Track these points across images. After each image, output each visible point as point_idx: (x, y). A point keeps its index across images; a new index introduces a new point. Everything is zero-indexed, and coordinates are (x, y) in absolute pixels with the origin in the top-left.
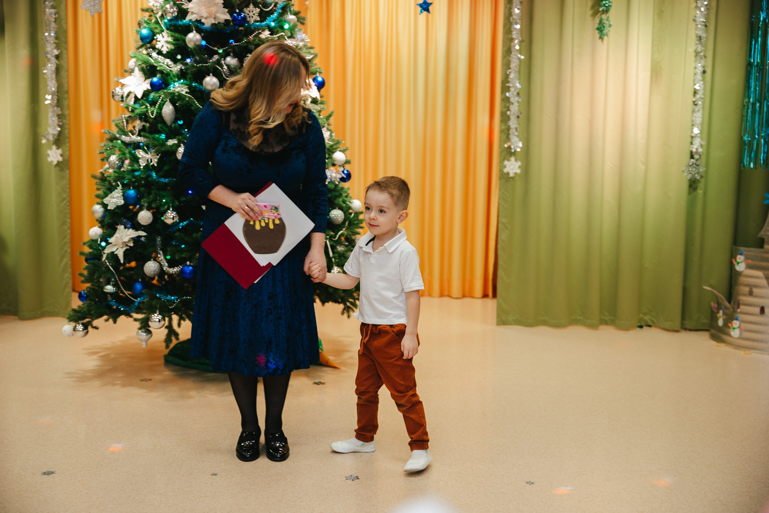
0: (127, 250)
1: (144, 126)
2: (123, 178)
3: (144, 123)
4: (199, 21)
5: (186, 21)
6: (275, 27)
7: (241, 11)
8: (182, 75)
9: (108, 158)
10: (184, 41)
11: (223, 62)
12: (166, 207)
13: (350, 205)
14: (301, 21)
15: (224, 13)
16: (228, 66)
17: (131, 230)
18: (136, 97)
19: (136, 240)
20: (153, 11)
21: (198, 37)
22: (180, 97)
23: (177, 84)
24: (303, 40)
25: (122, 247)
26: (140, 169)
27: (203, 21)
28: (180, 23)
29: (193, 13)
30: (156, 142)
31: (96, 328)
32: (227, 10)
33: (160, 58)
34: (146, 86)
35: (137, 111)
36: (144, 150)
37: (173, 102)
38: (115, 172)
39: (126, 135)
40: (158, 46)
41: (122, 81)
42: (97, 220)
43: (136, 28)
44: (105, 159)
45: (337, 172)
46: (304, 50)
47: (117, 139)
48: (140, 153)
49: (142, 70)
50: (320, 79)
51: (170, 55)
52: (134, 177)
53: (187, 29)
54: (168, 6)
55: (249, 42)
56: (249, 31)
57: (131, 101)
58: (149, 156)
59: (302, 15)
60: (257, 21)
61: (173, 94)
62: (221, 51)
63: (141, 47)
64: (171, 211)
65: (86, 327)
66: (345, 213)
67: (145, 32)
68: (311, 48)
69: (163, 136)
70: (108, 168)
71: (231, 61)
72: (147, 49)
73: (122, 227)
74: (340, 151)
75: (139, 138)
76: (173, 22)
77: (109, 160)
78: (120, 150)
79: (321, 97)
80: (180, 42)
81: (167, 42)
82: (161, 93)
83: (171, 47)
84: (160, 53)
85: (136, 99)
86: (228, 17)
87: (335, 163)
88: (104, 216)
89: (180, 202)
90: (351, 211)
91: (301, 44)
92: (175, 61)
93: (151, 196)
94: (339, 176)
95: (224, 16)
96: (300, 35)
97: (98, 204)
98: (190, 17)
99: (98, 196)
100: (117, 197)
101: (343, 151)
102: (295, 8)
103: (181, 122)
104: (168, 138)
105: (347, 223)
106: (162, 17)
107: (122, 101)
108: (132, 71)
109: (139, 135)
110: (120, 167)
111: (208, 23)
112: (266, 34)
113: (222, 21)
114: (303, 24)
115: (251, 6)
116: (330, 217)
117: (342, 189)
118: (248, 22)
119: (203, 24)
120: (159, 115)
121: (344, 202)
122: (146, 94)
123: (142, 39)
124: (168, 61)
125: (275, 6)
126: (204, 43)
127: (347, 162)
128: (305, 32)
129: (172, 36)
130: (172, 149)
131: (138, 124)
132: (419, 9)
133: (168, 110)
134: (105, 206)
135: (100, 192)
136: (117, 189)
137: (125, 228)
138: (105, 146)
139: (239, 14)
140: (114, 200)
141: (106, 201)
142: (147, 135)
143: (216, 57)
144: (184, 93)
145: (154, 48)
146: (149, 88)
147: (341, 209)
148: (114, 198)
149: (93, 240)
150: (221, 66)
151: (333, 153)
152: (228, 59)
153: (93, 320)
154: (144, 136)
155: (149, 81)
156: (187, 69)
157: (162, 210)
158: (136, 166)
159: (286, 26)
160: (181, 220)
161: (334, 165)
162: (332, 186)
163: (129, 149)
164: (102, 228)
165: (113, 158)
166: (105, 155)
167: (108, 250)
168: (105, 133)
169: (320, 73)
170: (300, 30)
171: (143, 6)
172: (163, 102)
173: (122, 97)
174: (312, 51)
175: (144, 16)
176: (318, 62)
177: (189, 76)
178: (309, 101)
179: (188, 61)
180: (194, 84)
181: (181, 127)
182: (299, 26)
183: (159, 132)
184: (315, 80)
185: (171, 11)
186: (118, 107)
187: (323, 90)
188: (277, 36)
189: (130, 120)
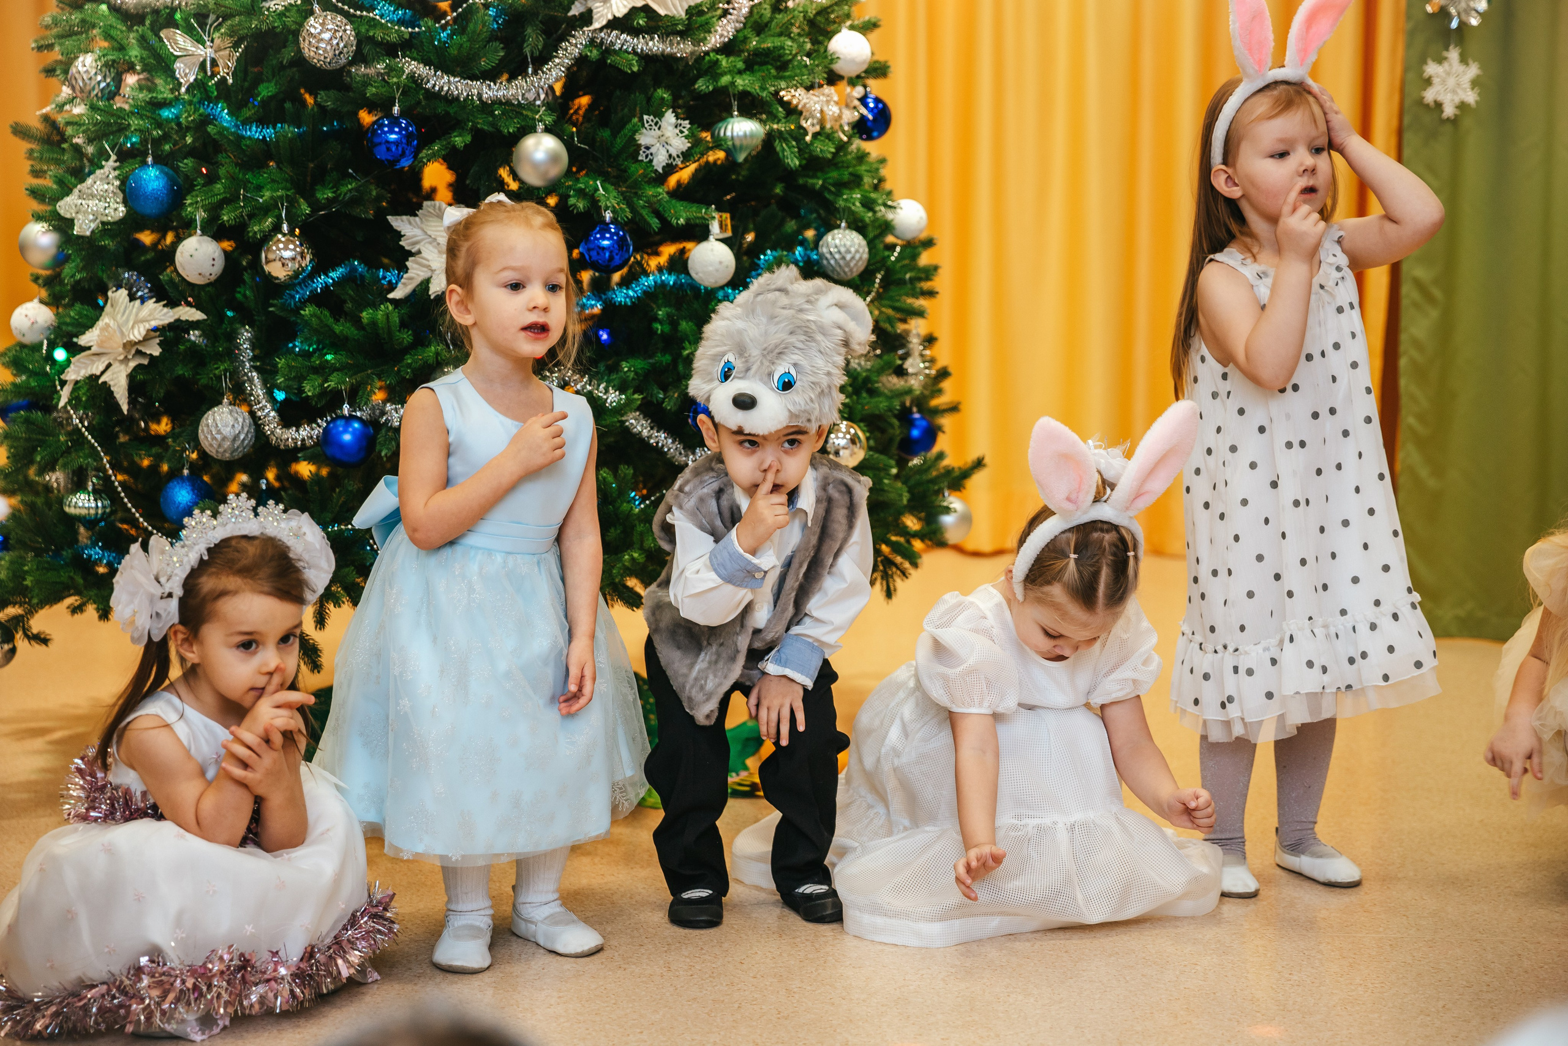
0: (139, 367)
2: (122, 129)
9: (66, 65)
12: (269, 222)
13: (890, 216)
17: (151, 304)
19: (172, 334)
25: (126, 360)
26: (177, 99)
31: (42, 640)
36: (189, 31)
42: (36, 279)
45: (845, 102)
48: (178, 42)
52: (159, 125)
58: (205, 52)
64: (284, 235)
65: (8, 634)
66: (871, 244)
70: (71, 101)
73: (123, 293)
74: (852, 28)
77: (73, 70)
78: (107, 36)
87: (838, 67)
88: (59, 260)
89: (315, 206)
90: (890, 239)
93: (218, 187)
94: (850, 116)
97: (39, 218)
99: (36, 194)
100: (102, 198)
101: (867, 28)
105: (878, 278)
110: (111, 94)
116: (821, 256)
117: (862, 157)
121: (868, 204)
127: (876, 69)
130: (284, 24)
134: (62, 225)
136: (102, 167)
137: (132, 297)
138: (56, 22)
140: (94, 205)
141: (67, 206)
147: (858, 226)
148: (93, 196)
149: (23, 346)
151: (829, 35)
153: (31, 612)
157: (255, 233)
158: (164, 90)
160: (321, 266)
161: (833, 78)
162: (825, 149)
163: (144, 29)
164: (53, 301)
165: (86, 64)
166: (56, 54)
167: (76, 372)
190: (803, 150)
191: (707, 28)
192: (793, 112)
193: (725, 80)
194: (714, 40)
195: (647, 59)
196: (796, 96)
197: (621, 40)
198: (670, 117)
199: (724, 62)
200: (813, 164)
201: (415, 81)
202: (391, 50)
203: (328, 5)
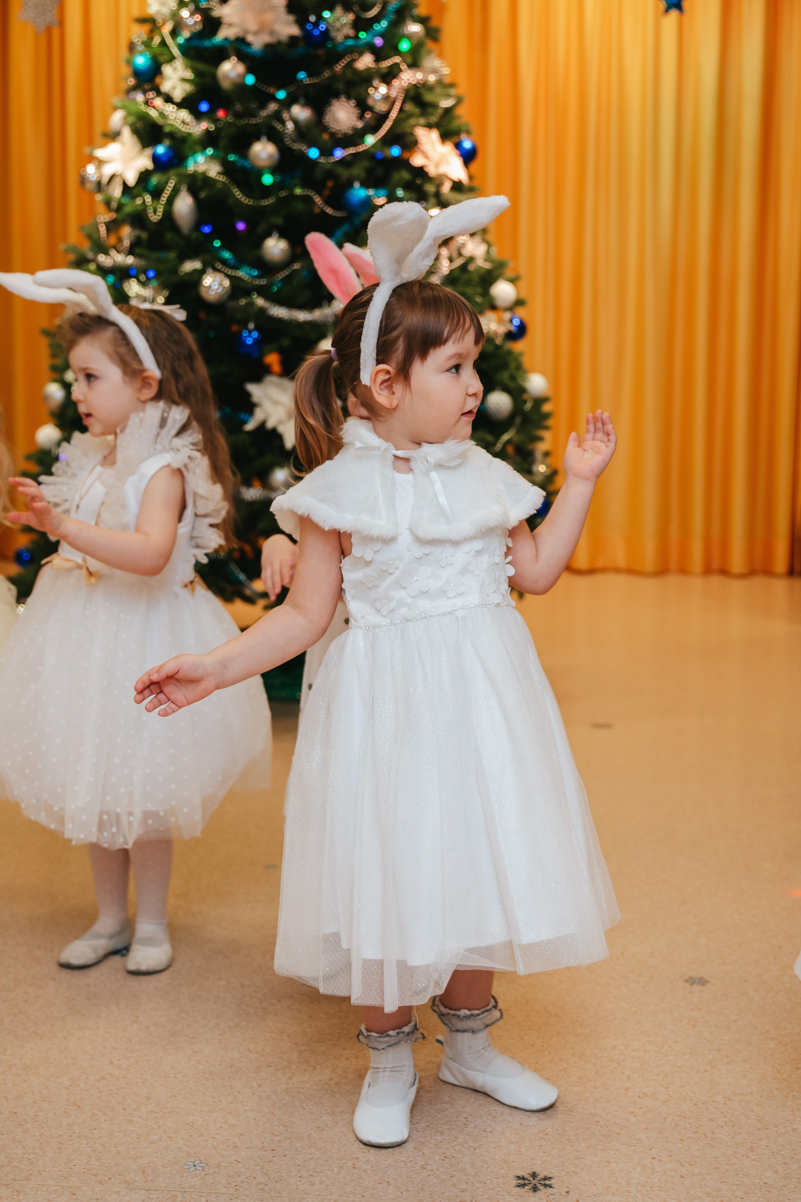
1: (139, 239)
3: (137, 232)
4: (241, 41)
5: (219, 37)
6: (382, 48)
7: (320, 18)
10: (214, 77)
11: (285, 116)
13: (525, 385)
16: (296, 122)
18: (125, 185)
20: (155, 21)
21: (240, 68)
22: (207, 181)
23: (200, 158)
24: (434, 71)
27: (250, 38)
28: (207, 43)
29: (230, 25)
30: (163, 267)
33: (170, 109)
34: (144, 162)
35: (127, 209)
36: (140, 282)
37: (193, 191)
39: (106, 253)
40: (166, 87)
41: (100, 153)
42: (54, 414)
43: (124, 53)
45: (500, 321)
46: (438, 90)
48: (131, 285)
49: (135, 131)
50: (467, 144)
51: (188, 103)
54: (185, 13)
55: (334, 77)
56: (335, 56)
57: (117, 192)
60: (347, 37)
61: (191, 174)
62: (281, 95)
63: (134, 88)
66: (515, 401)
67: (141, 61)
68: (452, 85)
69: (173, 255)
71: (301, 112)
72: (145, 92)
74: (507, 279)
75: (131, 260)
76: (194, 44)
79: (471, 177)
80: (207, 79)
81: (184, 80)
82: (172, 173)
83: (188, 88)
84: (168, 99)
85: (126, 189)
86: (295, 31)
87: (499, 303)
88: (65, 406)
90: (525, 397)
91: (432, 78)
92: (198, 115)
94: (504, 330)
95: (288, 29)
96: (432, 62)
97: (55, 382)
98: (224, 34)
101: (513, 281)
102: (422, 10)
103: (207, 229)
104: (183, 257)
105: (518, 420)
106: (174, 33)
107: (99, 190)
108: (114, 136)
109: (131, 253)
111: (257, 43)
112: (366, 61)
113: (285, 39)
115: (339, 10)
117: (510, 353)
118: (333, 40)
119: (249, 44)
120: (168, 214)
121: (513, 378)
122: (144, 177)
123: (137, 74)
124: (184, 114)
126: (250, 80)
127: (519, 303)
128: (440, 55)
129: (191, 67)
130: (191, 279)
131: (127, 233)
132: (663, 5)
133: (184, 205)
135: (58, 361)
139: (316, 25)
143: (273, 107)
144: (213, 174)
145: (159, 93)
146: (150, 165)
147: (506, 389)
149: (43, 452)
150: (283, 122)
151: (492, 284)
152: (296, 109)
154: (141, 256)
155: (149, 151)
156: (218, 129)
159: (405, 46)
161: (493, 307)
168: (67, 251)
169: (468, 132)
170: (430, 52)
171: (136, 12)
172: (175, 192)
173: (99, 184)
174: (452, 91)
175: (139, 33)
176: (464, 114)
177: (223, 142)
178: (446, 188)
179: (220, 114)
180: (232, 158)
181: (210, 238)
182: (429, 44)
183: (165, 247)
184: (458, 146)
185: (191, 22)
186: (92, 203)
187: (475, 166)
188: (386, 64)
189: (112, 226)
201: (262, 311)
202: (248, 293)
203: (215, 269)
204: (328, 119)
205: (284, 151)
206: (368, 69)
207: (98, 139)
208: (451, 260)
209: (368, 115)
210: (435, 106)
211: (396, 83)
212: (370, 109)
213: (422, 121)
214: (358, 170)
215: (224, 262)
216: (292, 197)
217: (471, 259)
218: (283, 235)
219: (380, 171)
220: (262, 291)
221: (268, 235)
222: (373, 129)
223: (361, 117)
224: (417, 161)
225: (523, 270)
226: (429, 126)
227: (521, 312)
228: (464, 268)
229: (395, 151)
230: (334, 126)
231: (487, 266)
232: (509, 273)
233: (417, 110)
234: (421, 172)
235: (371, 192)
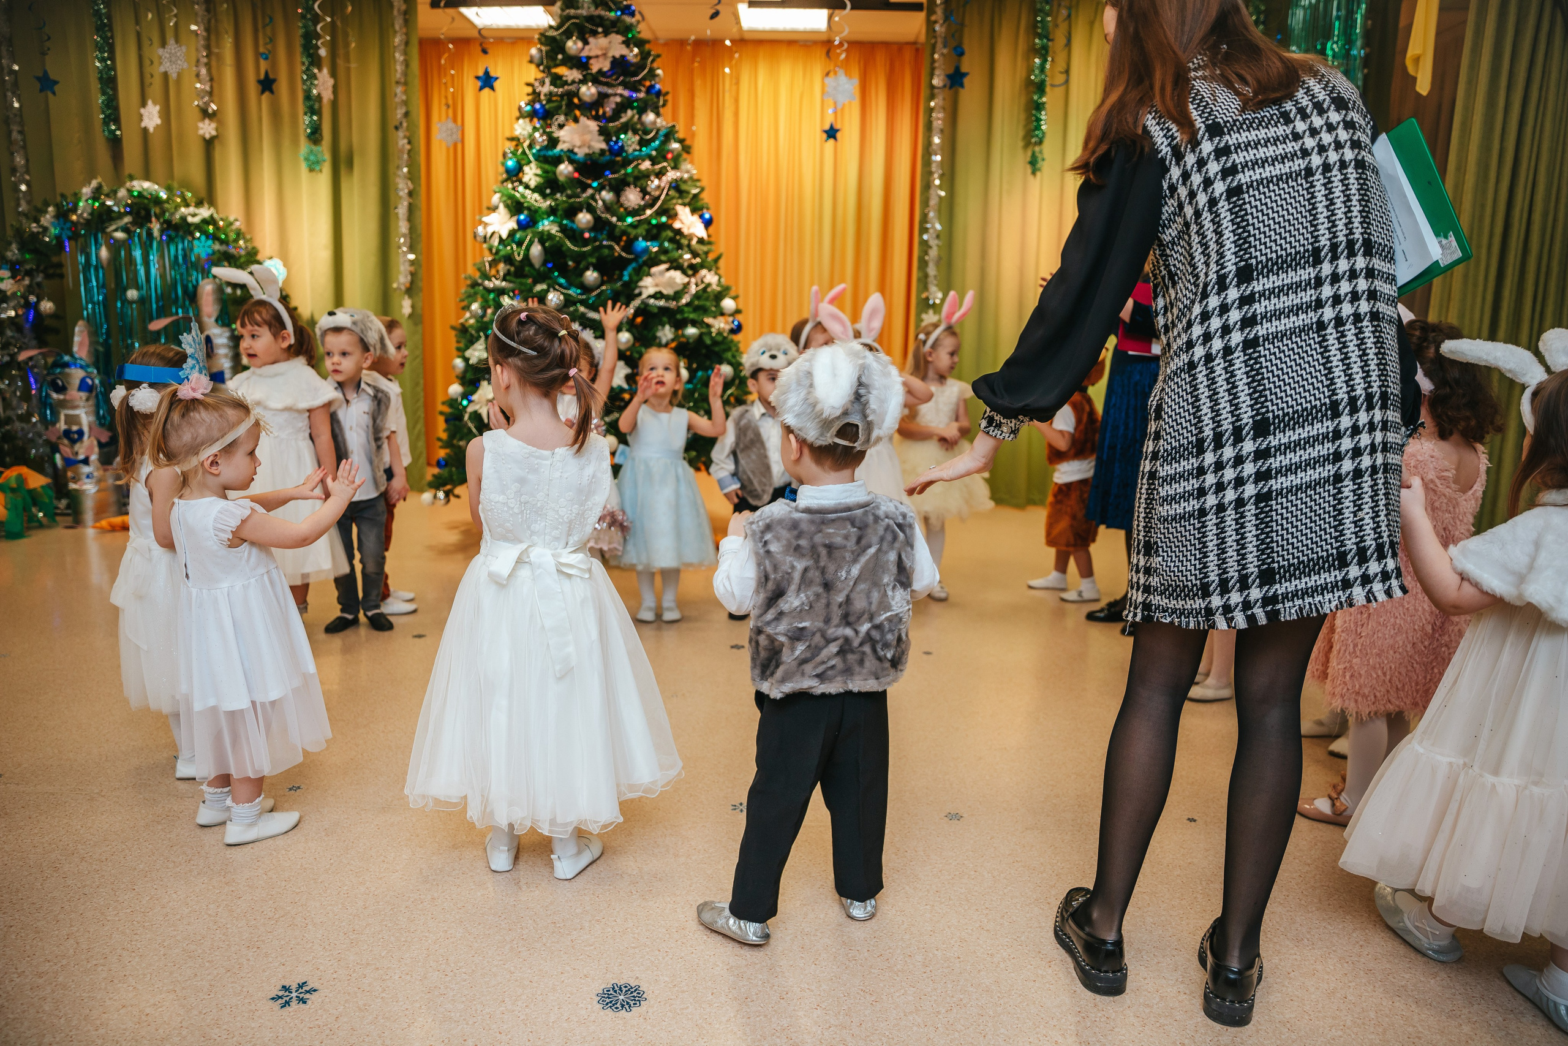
1: (509, 271)
3: (508, 267)
4: (571, 151)
5: (557, 150)
6: (656, 157)
7: (618, 138)
8: (552, 211)
9: (469, 307)
10: (555, 173)
11: (597, 197)
14: (687, 149)
15: (599, 142)
16: (604, 201)
18: (500, 237)
20: (518, 140)
21: (570, 168)
22: (550, 236)
23: (546, 222)
24: (688, 172)
25: (486, 405)
27: (576, 150)
28: (550, 153)
29: (565, 143)
30: (523, 288)
31: (458, 496)
32: (602, 138)
33: (528, 192)
34: (512, 224)
35: (502, 253)
37: (542, 242)
38: (477, 321)
39: (490, 280)
40: (525, 179)
41: (485, 219)
42: (457, 377)
43: (500, 158)
44: (467, 308)
45: (727, 323)
46: (690, 183)
47: (479, 285)
48: (506, 301)
49: (507, 206)
50: (707, 216)
51: (539, 189)
53: (558, 160)
54: (537, 135)
55: (626, 174)
56: (627, 162)
57: (495, 242)
59: (687, 143)
60: (635, 150)
61: (542, 233)
62: (595, 184)
63: (506, 180)
65: (447, 494)
67: (510, 163)
68: (698, 181)
69: (530, 281)
70: (469, 318)
71: (607, 195)
72: (513, 183)
74: (730, 298)
75: (504, 284)
76: (542, 153)
77: (470, 309)
78: (482, 297)
79: (709, 236)
80: (550, 175)
81: (537, 175)
82: (529, 231)
83: (538, 179)
84: (527, 187)
85: (501, 240)
86: (604, 146)
87: (726, 311)
88: (465, 371)
91: (686, 176)
92: (544, 196)
94: (728, 327)
95: (599, 145)
96: (686, 166)
97: (459, 357)
99: (458, 349)
101: (735, 298)
102: (680, 135)
103: (550, 265)
104: (535, 283)
106: (530, 147)
107: (485, 241)
108: (494, 209)
109: (504, 279)
110: (483, 317)
111: (581, 153)
112: (646, 165)
113: (597, 151)
114: (688, 152)
115: (630, 133)
117: (732, 341)
118: (626, 151)
119: (576, 153)
120: (527, 257)
121: (734, 355)
122: (512, 234)
123: (508, 171)
124: (536, 196)
125: (657, 133)
126: (576, 175)
127: (739, 311)
128: (692, 162)
129: (541, 168)
131: (502, 267)
132: (825, 136)
133: (536, 250)
134: (466, 360)
135: (462, 345)
138: (466, 293)
139: (616, 142)
140: (477, 354)
141: (468, 354)
142: (513, 279)
143: (590, 191)
144: (553, 232)
145: (521, 182)
146: (516, 227)
147: (730, 363)
148: (476, 351)
149: (452, 399)
150: (596, 201)
151: (722, 301)
152: (604, 193)
153: (455, 487)
154: (510, 282)
155: (515, 218)
156: (557, 205)
159: (670, 156)
161: (722, 314)
162: (719, 339)
163: (492, 296)
164: (463, 384)
165: (475, 306)
166: (465, 303)
167: (470, 409)
168: (466, 278)
169: (708, 209)
170: (685, 160)
171: (508, 135)
172: (531, 243)
173: (485, 237)
174: (698, 184)
175: (509, 146)
176: (706, 197)
177: (560, 213)
178: (694, 242)
179: (558, 195)
180: (565, 222)
181: (551, 271)
182: (685, 155)
183: (526, 276)
184: (701, 217)
185: (540, 140)
186: (481, 249)
187: (711, 229)
188: (657, 167)
189: (493, 263)
190: (712, 338)
191: (681, 298)
192: (709, 326)
193: (686, 315)
194: (684, 301)
195: (660, 308)
196: (709, 320)
197: (652, 301)
198: (667, 327)
199: (686, 309)
200: (715, 343)
202: (575, 304)
203: (555, 289)
204: (623, 199)
205: (597, 219)
206: (647, 169)
207: (485, 211)
208: (697, 285)
209: (647, 197)
210: (688, 192)
211: (664, 178)
212: (649, 194)
213: (680, 201)
214: (641, 230)
215: (561, 285)
216: (601, 247)
217: (709, 285)
218: (596, 268)
219: (655, 231)
220: (583, 303)
221: (587, 269)
222: (651, 206)
223: (643, 198)
224: (677, 225)
225: (741, 293)
226: (684, 205)
227: (740, 317)
228: (705, 290)
229: (664, 219)
230: (627, 204)
231: (719, 289)
232: (733, 293)
233: (677, 195)
234: (679, 232)
235: (649, 243)
